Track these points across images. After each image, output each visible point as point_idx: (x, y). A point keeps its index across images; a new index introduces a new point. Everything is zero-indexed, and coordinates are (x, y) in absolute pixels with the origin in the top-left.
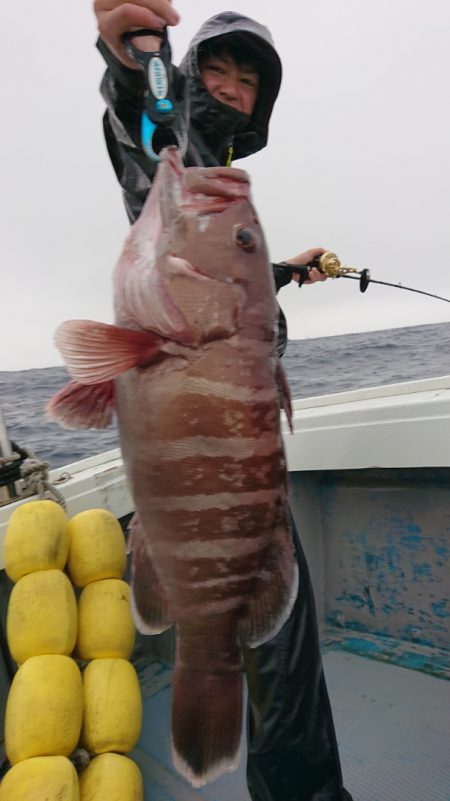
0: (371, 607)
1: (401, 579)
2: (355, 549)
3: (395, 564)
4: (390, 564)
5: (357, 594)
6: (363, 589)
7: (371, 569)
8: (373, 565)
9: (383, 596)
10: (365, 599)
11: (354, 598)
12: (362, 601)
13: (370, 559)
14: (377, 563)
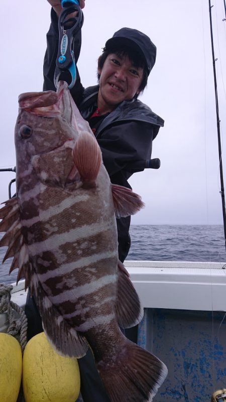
0: (186, 398)
1: (209, 379)
2: (177, 359)
3: (205, 368)
4: (201, 369)
5: (177, 389)
6: (181, 386)
7: (187, 373)
8: (189, 370)
9: (195, 390)
10: (182, 393)
11: (174, 392)
12: (180, 394)
13: (187, 366)
14: (192, 368)
